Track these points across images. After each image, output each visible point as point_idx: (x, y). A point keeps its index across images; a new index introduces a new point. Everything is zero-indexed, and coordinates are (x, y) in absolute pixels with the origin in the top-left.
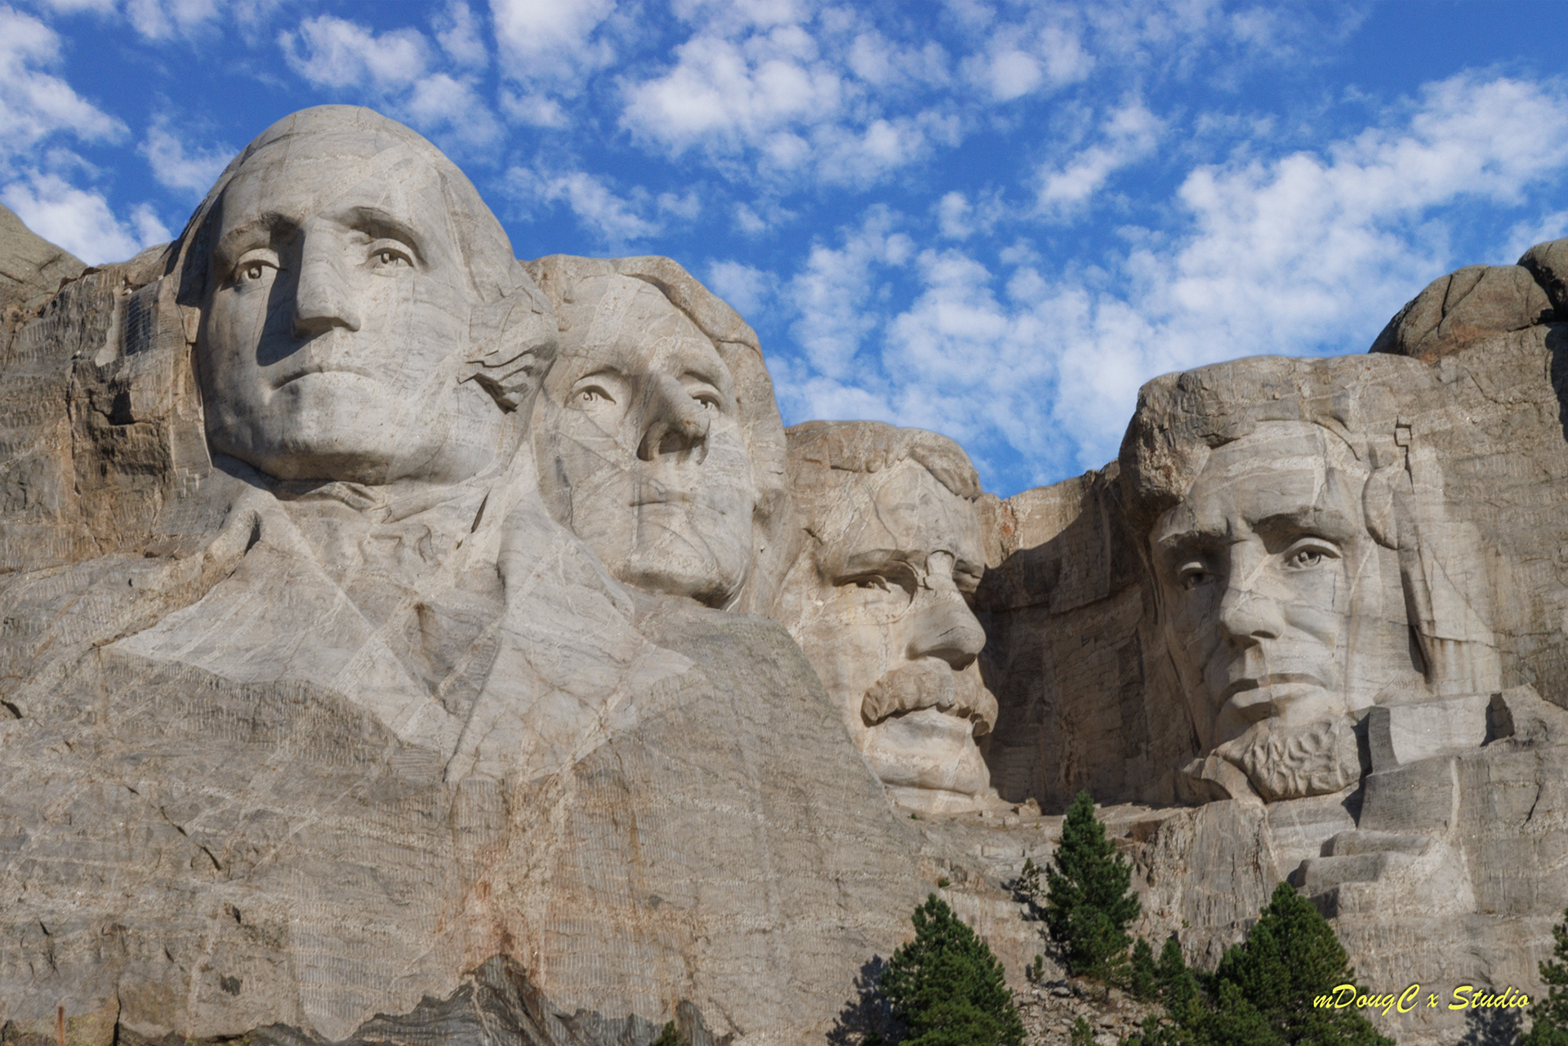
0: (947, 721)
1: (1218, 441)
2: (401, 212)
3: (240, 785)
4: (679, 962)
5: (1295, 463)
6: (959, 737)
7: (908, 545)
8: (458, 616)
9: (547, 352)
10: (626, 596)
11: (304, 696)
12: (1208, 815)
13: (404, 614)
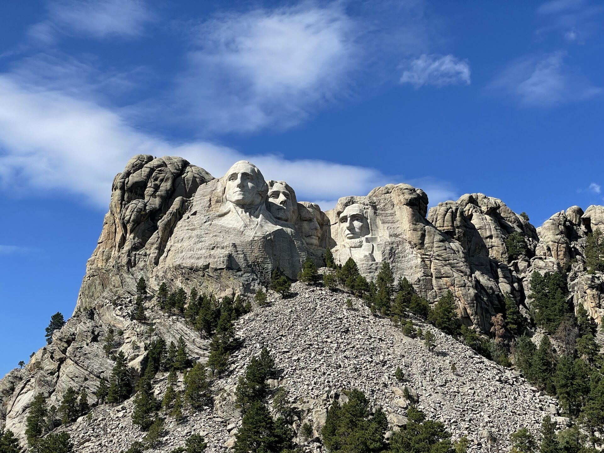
0: (314, 237)
1: (346, 206)
2: (250, 173)
4: (278, 262)
5: (357, 208)
6: (316, 239)
7: (311, 216)
8: (254, 221)
10: (275, 219)
12: (344, 249)
13: (247, 220)
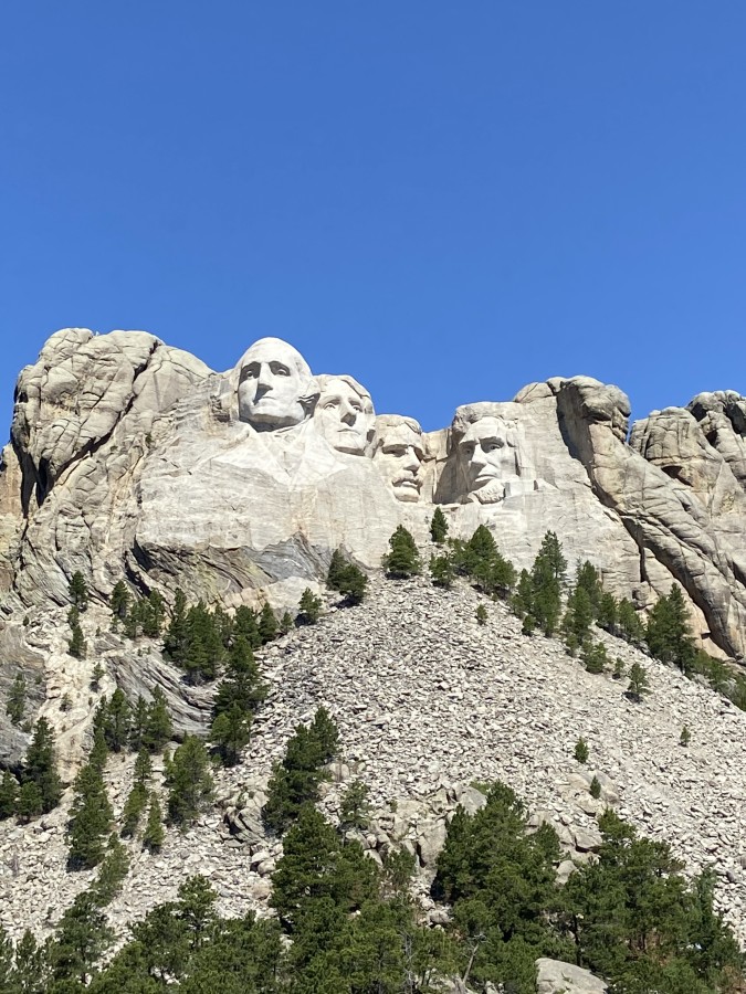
0: (409, 483)
1: (472, 422)
2: (284, 362)
3: (240, 491)
4: (340, 535)
5: (490, 427)
6: (414, 487)
8: (293, 455)
9: (317, 396)
10: (333, 452)
11: (257, 471)
13: (281, 454)
